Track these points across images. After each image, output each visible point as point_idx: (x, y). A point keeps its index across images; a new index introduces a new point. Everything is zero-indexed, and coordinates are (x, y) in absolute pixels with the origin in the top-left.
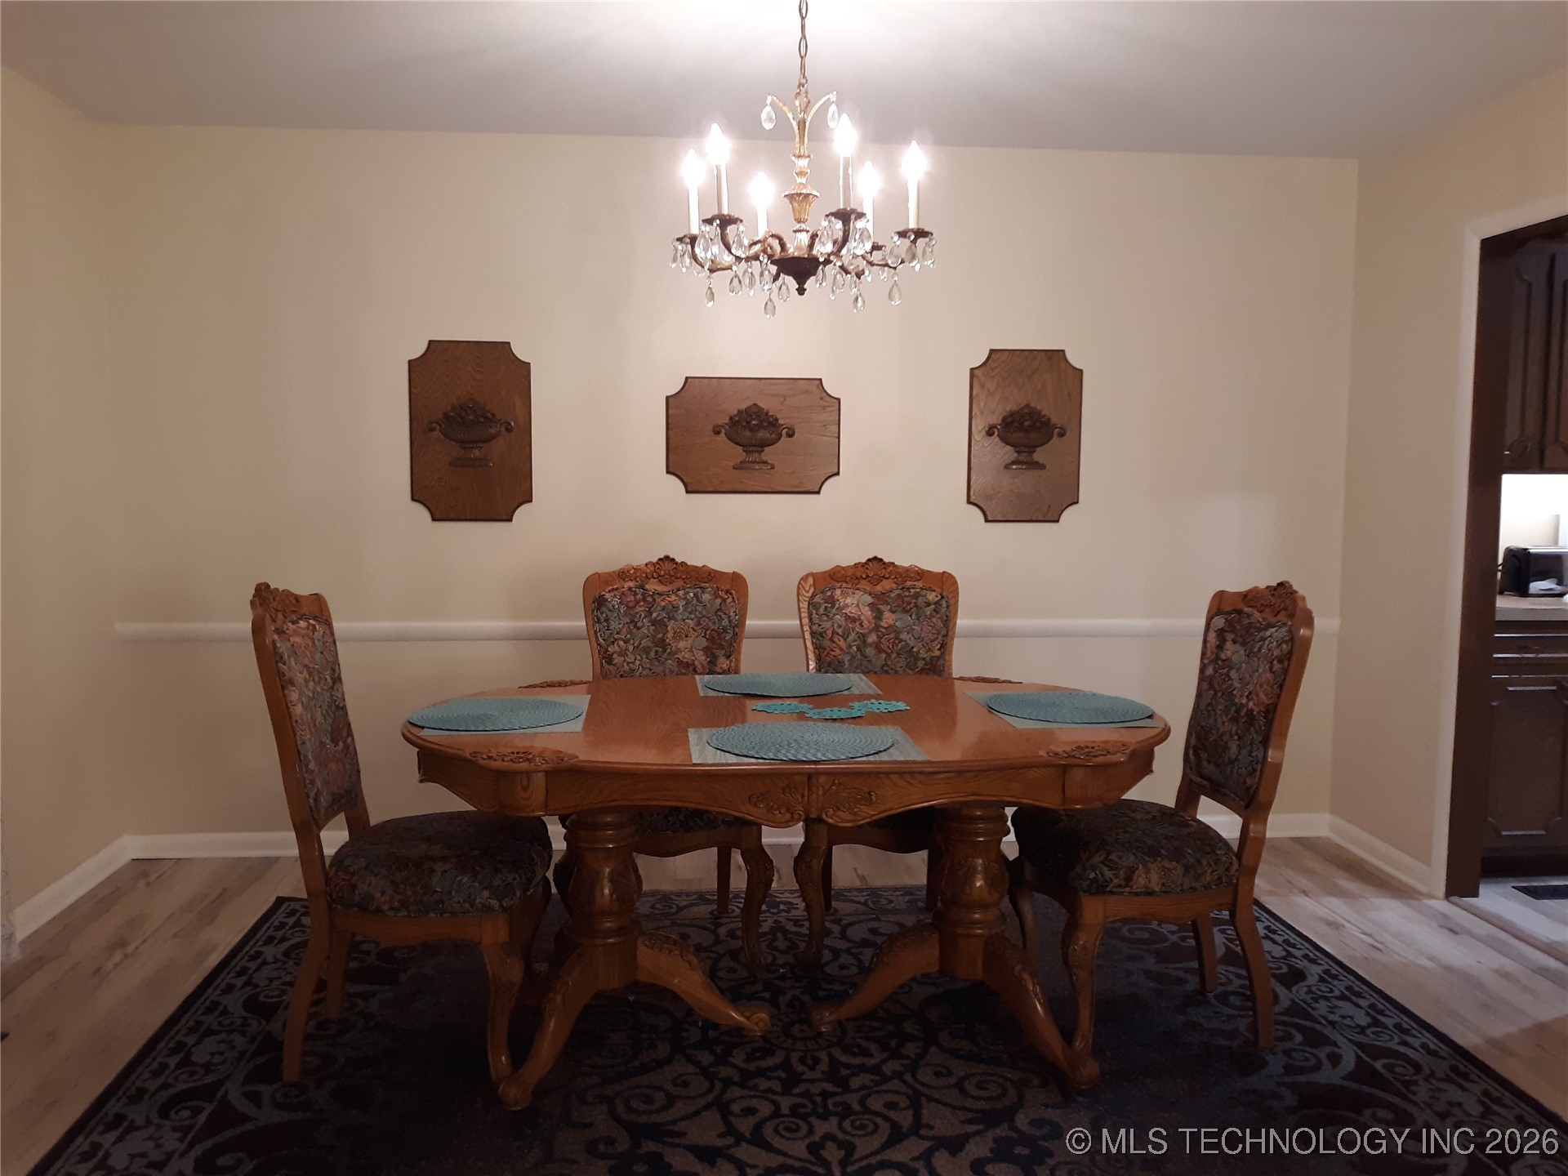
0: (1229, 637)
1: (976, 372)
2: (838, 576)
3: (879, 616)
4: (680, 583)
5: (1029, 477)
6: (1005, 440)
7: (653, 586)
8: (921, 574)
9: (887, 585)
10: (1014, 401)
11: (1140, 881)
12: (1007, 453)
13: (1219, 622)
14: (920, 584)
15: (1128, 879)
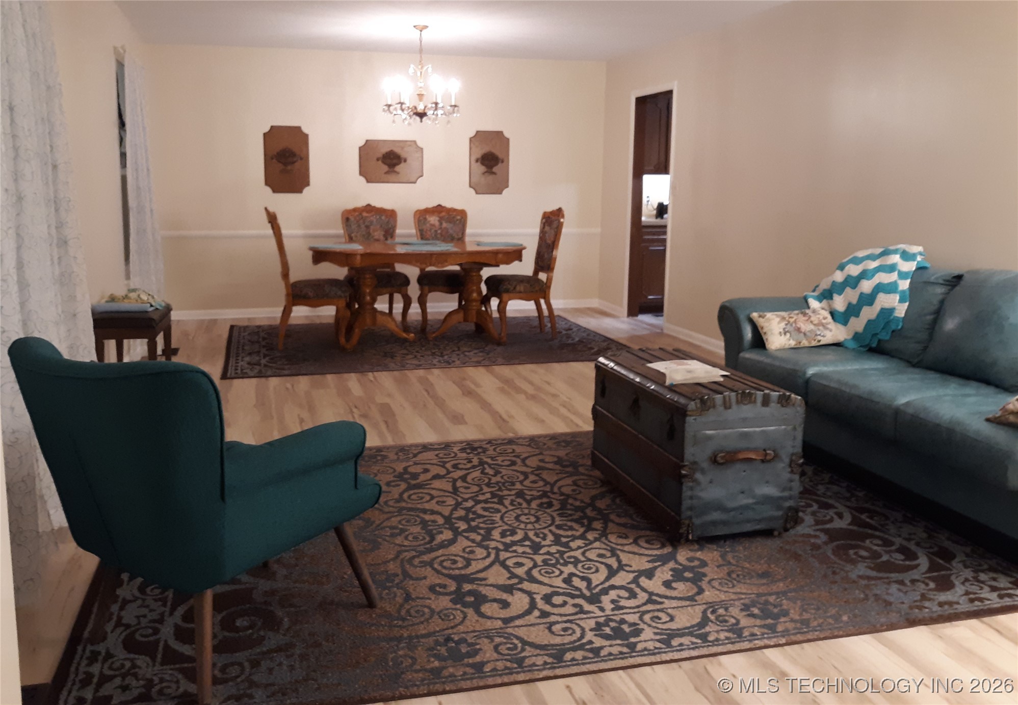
0: (546, 224)
1: (472, 139)
2: (427, 211)
3: (441, 224)
4: (373, 213)
5: (490, 178)
6: (483, 164)
7: (365, 214)
8: (455, 210)
9: (443, 214)
10: (486, 149)
11: (518, 288)
12: (483, 169)
13: (544, 220)
14: (454, 213)
15: (515, 288)
